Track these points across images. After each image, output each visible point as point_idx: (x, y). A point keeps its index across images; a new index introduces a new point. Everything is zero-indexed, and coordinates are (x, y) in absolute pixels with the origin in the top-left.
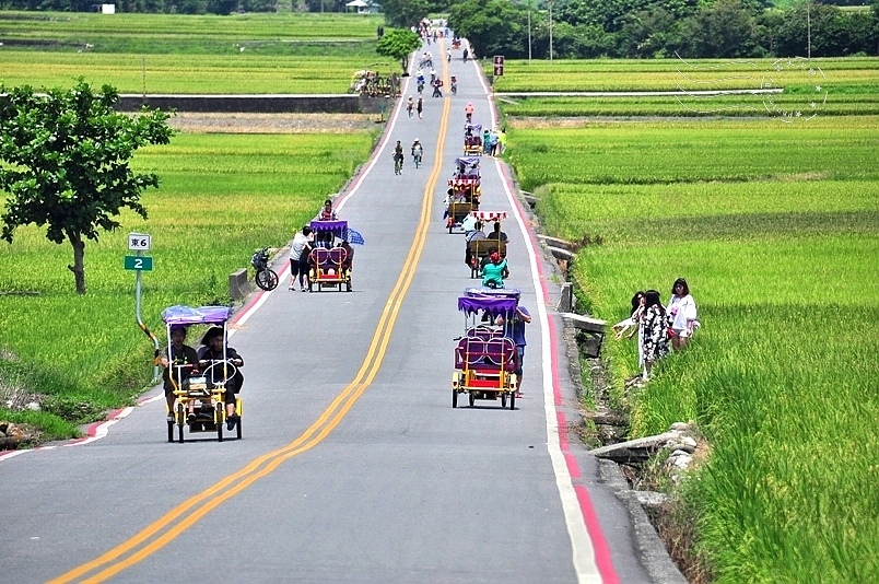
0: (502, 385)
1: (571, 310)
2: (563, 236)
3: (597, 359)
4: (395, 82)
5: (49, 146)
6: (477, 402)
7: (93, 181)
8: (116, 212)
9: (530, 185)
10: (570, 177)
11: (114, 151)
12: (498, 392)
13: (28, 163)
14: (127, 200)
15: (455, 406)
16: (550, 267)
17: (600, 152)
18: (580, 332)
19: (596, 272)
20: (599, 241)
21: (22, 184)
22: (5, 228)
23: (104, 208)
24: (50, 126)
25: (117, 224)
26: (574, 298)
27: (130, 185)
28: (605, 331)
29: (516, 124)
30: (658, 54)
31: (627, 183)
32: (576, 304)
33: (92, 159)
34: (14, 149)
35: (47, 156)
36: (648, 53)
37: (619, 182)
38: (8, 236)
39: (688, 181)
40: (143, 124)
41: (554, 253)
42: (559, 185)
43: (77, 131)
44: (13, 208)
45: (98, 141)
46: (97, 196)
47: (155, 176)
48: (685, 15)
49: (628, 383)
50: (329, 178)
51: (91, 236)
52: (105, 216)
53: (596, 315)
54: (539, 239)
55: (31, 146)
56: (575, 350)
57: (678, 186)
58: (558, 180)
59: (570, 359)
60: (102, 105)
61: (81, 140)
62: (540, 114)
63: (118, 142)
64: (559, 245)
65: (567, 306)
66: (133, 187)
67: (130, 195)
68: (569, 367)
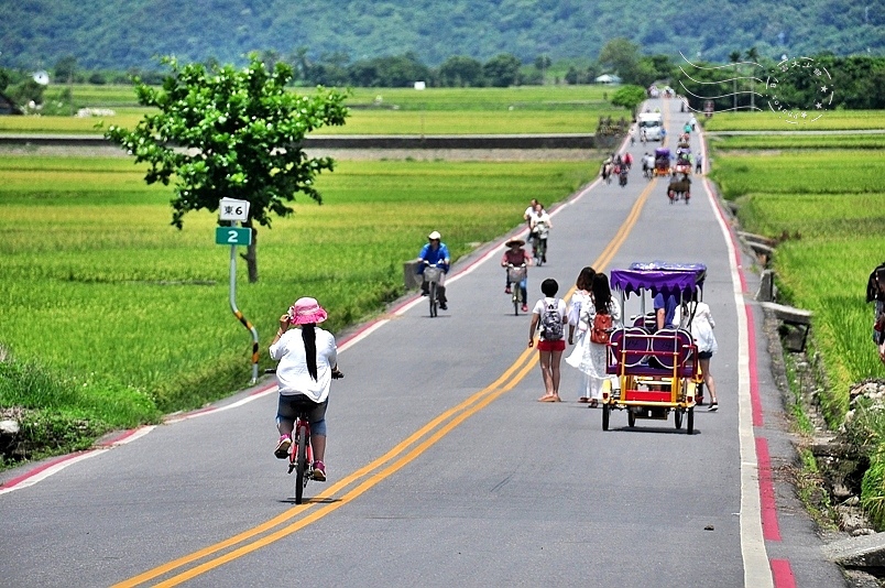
0: (674, 397)
1: (772, 299)
2: (762, 233)
3: (802, 354)
4: (624, 124)
5: (219, 127)
6: (639, 423)
7: (266, 165)
8: (290, 198)
9: (732, 195)
10: (768, 188)
11: (286, 132)
12: (669, 408)
13: (199, 146)
14: (301, 184)
15: (605, 427)
16: (749, 259)
17: (794, 171)
18: (782, 323)
19: (796, 264)
20: (798, 237)
21: (190, 168)
22: (175, 214)
23: (276, 193)
24: (221, 107)
25: (291, 211)
26: (775, 288)
27: (305, 169)
28: (811, 322)
29: (723, 155)
30: (839, 107)
31: (820, 193)
32: (777, 294)
33: (265, 141)
34: (183, 130)
35: (218, 137)
36: (831, 107)
37: (812, 192)
38: (177, 222)
39: (875, 192)
40: (318, 104)
41: (754, 248)
42: (758, 195)
43: (250, 112)
44: (182, 192)
45: (270, 122)
46: (269, 180)
47: (329, 160)
48: (861, 76)
49: (853, 392)
50: (555, 192)
51: (264, 222)
52: (279, 202)
53: (800, 305)
54: (739, 236)
55: (201, 127)
56: (777, 345)
57: (868, 196)
58: (757, 191)
59: (772, 356)
60: (276, 84)
61: (253, 121)
62: (743, 148)
63: (291, 123)
64: (759, 241)
65: (767, 295)
66: (307, 171)
67: (304, 179)
68: (772, 366)
